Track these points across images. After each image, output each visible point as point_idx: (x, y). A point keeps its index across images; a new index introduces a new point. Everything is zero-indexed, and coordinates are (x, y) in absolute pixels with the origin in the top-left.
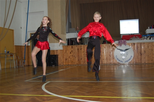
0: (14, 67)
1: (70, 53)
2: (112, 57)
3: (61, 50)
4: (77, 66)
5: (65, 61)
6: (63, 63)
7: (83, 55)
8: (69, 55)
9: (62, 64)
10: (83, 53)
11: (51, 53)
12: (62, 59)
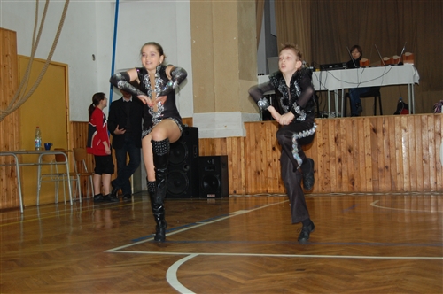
0: (68, 202)
1: (274, 149)
2: (432, 164)
3: (239, 138)
5: (253, 179)
6: (246, 186)
7: (319, 156)
8: (270, 158)
9: (244, 191)
10: (320, 150)
11: (203, 150)
12: (243, 173)
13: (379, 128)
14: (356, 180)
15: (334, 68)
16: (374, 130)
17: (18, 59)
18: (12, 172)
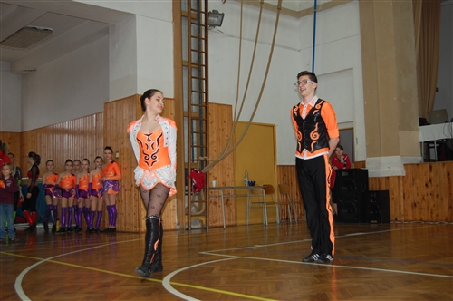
1: (426, 185)
3: (399, 177)
4: (447, 226)
5: (411, 209)
6: (405, 215)
8: (424, 193)
9: (403, 219)
11: (372, 186)
12: (402, 204)
17: (234, 124)
18: (228, 200)
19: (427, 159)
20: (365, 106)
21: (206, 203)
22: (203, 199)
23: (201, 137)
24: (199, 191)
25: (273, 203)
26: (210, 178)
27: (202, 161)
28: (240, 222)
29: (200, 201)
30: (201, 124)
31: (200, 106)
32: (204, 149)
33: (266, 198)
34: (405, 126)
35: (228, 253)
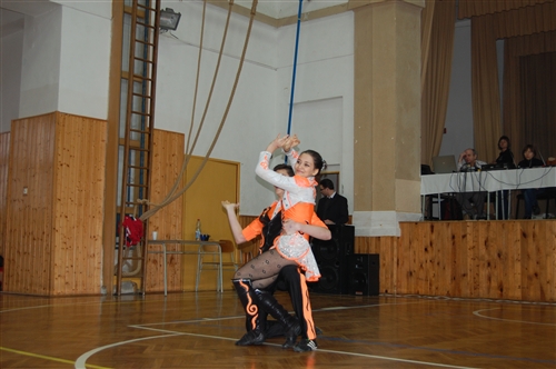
1: (426, 250)
3: (392, 237)
4: (448, 302)
5: (405, 279)
6: (399, 286)
7: (469, 260)
8: (423, 259)
9: (395, 291)
10: (470, 253)
11: (359, 248)
12: (395, 272)
13: (530, 231)
14: (505, 286)
15: (495, 169)
16: (524, 235)
17: (186, 159)
18: (172, 259)
19: (429, 217)
20: (355, 145)
21: (143, 260)
22: (140, 255)
23: (141, 174)
24: (135, 244)
25: (232, 264)
26: (150, 227)
27: (140, 206)
28: (187, 287)
29: (135, 258)
30: (142, 155)
31: (141, 132)
32: (144, 189)
33: (222, 258)
34: (404, 174)
35: (167, 327)
